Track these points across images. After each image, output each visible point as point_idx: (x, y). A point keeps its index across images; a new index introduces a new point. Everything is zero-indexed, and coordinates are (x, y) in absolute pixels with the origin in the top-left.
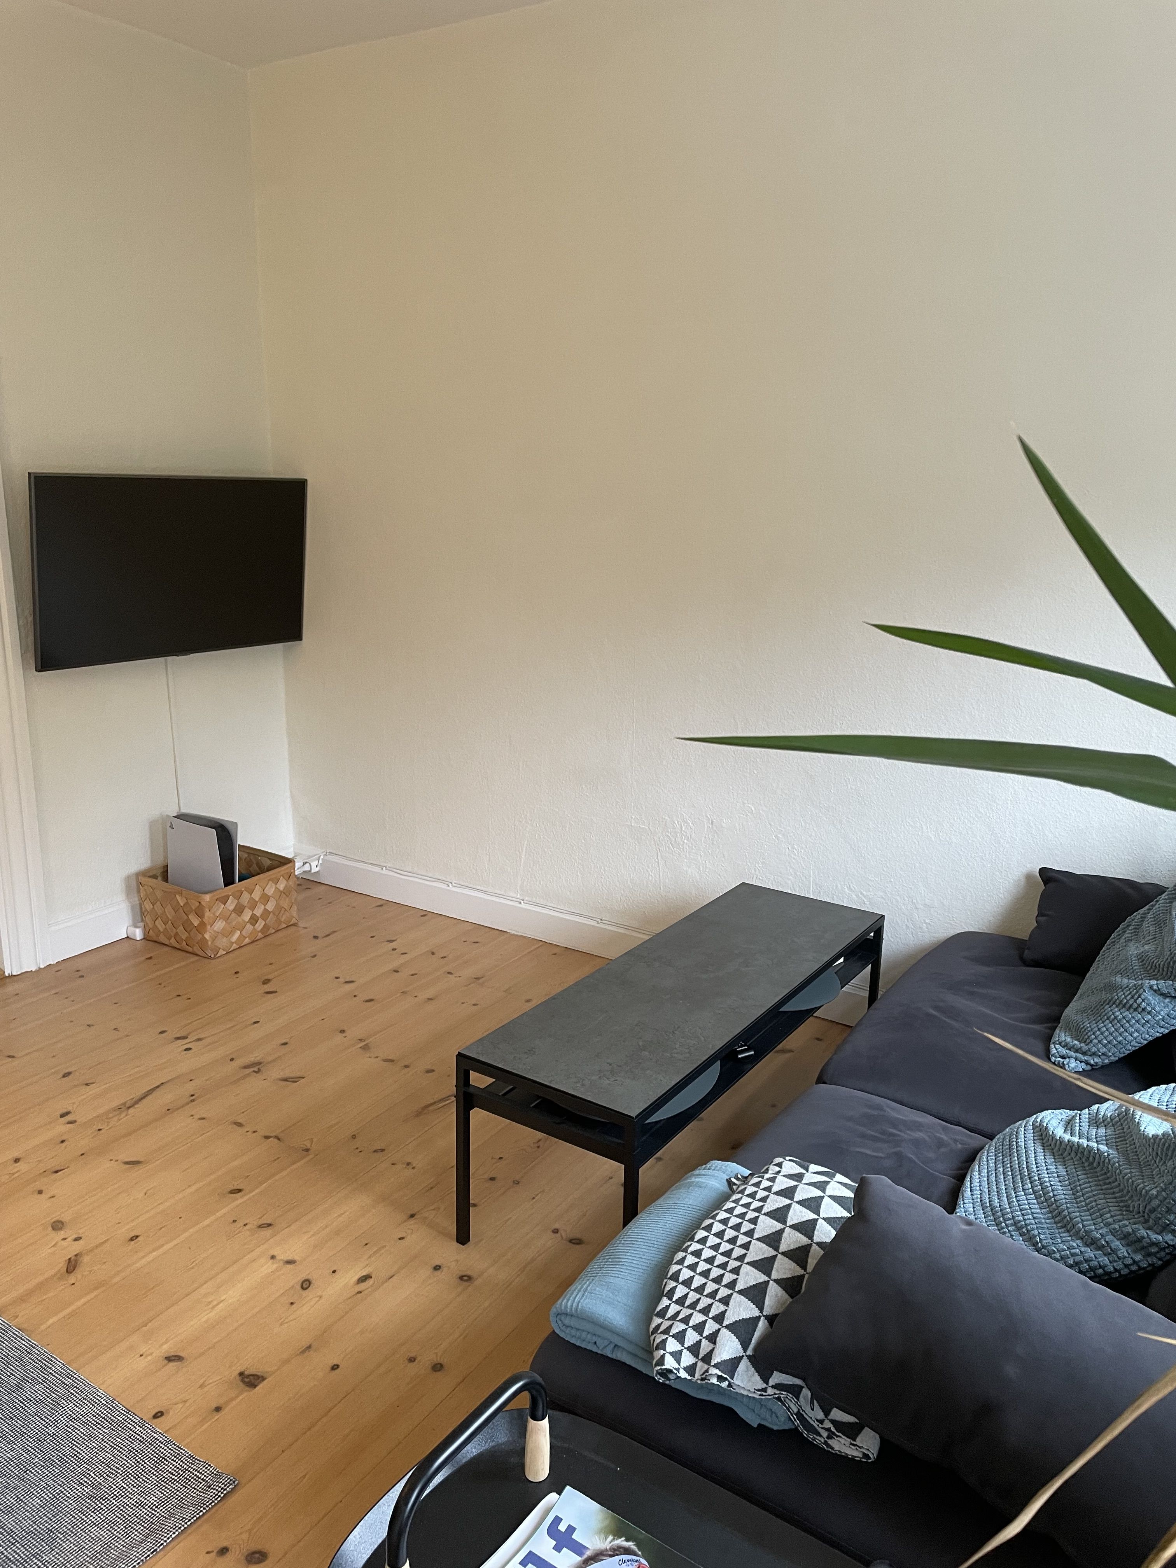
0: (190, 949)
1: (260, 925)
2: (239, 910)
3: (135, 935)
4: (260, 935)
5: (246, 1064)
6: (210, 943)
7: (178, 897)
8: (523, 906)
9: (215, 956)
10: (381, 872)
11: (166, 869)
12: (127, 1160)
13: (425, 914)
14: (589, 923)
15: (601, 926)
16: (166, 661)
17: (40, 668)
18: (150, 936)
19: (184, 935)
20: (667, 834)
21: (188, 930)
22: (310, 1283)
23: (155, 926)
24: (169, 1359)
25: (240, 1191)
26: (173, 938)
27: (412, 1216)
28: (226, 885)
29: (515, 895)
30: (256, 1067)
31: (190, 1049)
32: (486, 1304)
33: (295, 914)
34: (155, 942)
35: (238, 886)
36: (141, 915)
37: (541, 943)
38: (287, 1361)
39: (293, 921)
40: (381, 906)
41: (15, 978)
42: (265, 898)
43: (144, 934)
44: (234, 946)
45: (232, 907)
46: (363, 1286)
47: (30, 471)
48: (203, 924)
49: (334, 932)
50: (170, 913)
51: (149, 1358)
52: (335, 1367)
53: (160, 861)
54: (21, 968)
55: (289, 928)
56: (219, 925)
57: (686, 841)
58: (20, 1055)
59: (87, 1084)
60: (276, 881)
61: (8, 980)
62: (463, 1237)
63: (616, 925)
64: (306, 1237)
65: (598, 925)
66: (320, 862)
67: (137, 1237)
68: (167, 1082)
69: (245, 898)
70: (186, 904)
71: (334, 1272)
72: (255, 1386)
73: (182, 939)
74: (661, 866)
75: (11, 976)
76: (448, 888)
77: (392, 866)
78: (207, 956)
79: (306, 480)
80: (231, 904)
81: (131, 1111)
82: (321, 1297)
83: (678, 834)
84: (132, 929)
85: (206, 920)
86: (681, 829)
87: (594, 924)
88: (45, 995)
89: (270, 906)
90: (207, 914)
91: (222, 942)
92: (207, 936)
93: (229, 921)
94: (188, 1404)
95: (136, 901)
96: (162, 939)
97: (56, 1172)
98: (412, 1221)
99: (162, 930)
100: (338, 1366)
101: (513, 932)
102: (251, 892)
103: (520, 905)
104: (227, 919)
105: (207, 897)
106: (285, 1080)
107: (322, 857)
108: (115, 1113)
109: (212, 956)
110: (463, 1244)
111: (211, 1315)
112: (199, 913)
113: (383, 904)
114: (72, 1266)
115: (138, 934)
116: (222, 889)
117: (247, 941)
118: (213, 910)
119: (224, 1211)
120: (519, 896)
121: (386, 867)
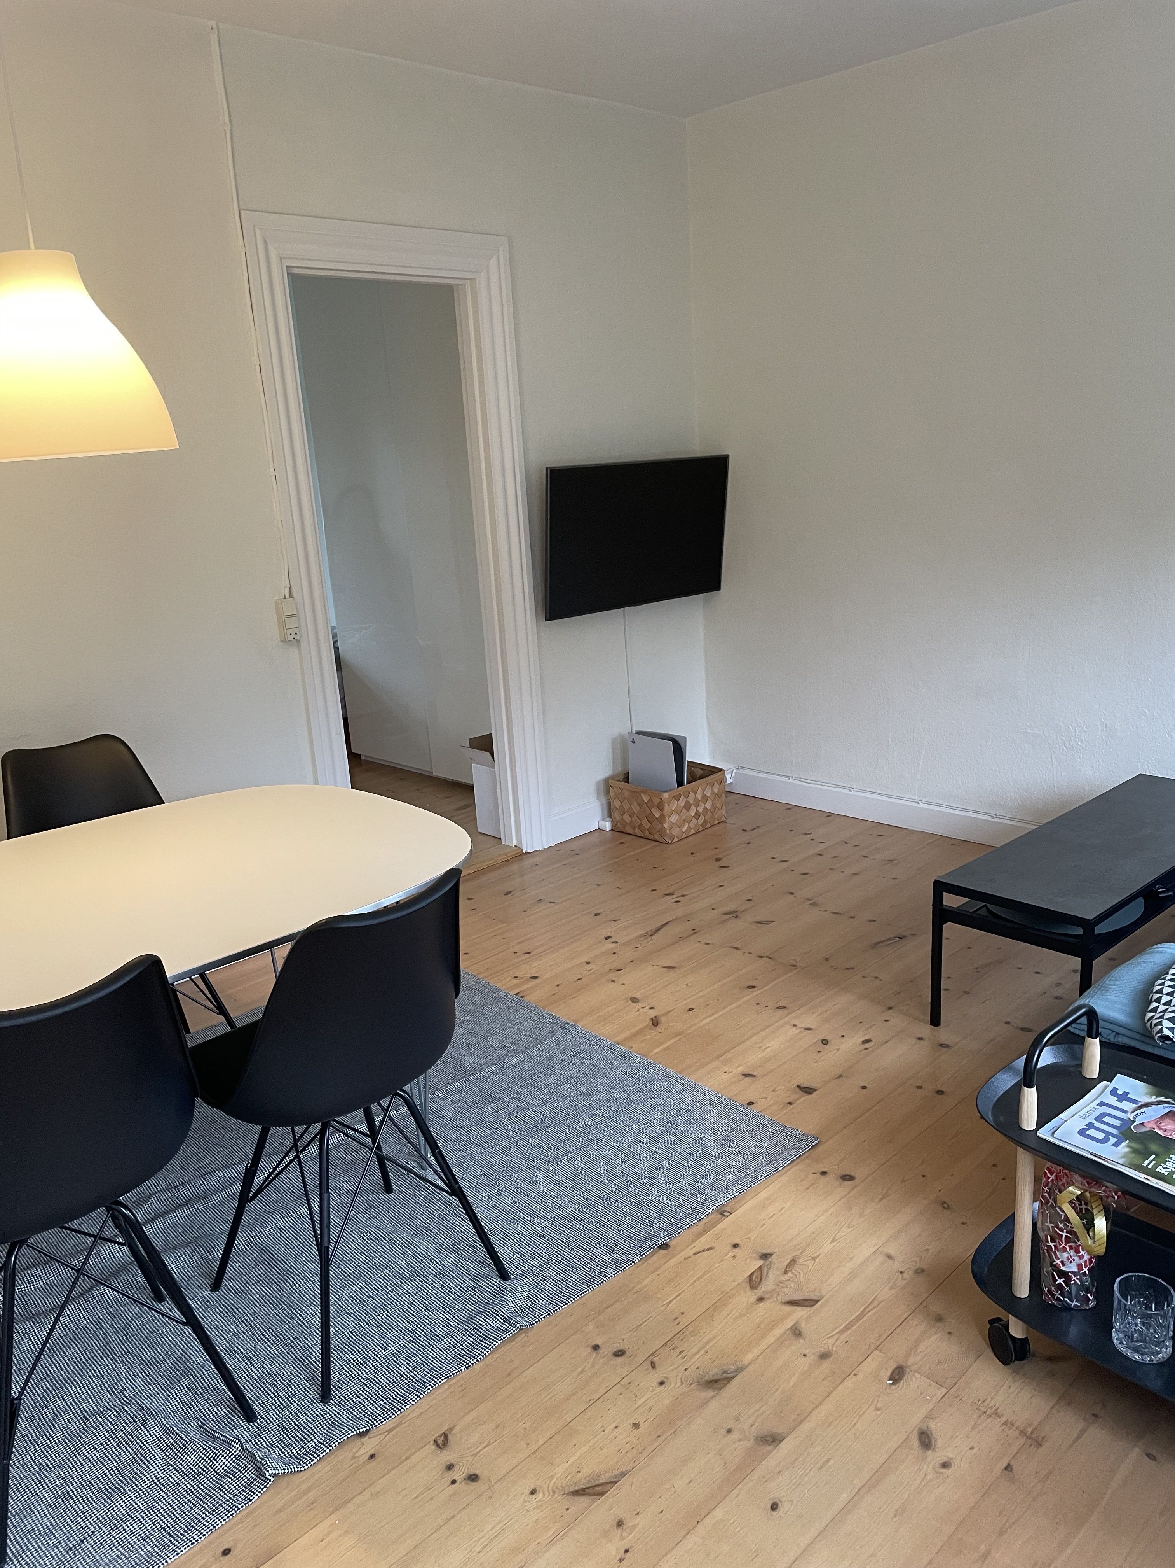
0: (651, 837)
1: (701, 820)
2: (688, 807)
3: (605, 827)
4: (701, 828)
5: (725, 912)
6: (668, 831)
7: (643, 795)
8: (921, 805)
9: (672, 841)
10: (789, 781)
11: (626, 776)
12: (664, 966)
13: (829, 815)
14: (985, 818)
15: (996, 820)
16: (624, 611)
17: (548, 617)
18: (617, 828)
19: (647, 825)
20: (1062, 737)
21: (651, 821)
22: (828, 1042)
23: (624, 820)
24: (745, 1075)
25: (754, 987)
26: (637, 828)
27: (890, 1008)
28: (678, 787)
29: (913, 797)
30: (734, 914)
31: (679, 901)
32: (964, 1062)
33: (724, 813)
34: (623, 832)
35: (686, 787)
36: (610, 811)
37: (938, 837)
38: (829, 1081)
39: (724, 819)
40: (789, 809)
41: (529, 855)
42: (705, 799)
43: (612, 826)
44: (685, 835)
45: (682, 805)
46: (866, 1046)
47: (547, 466)
48: (663, 816)
49: (758, 827)
50: (636, 808)
51: (731, 1074)
52: (864, 1087)
53: (619, 769)
54: (533, 848)
55: (720, 824)
56: (674, 818)
57: (1080, 743)
58: (558, 901)
59: (614, 921)
60: (712, 786)
61: (525, 856)
62: (935, 1021)
63: (1011, 819)
64: (814, 1016)
65: (993, 820)
66: (733, 775)
67: (693, 1009)
68: (672, 921)
69: (691, 799)
70: (650, 800)
71: (843, 1036)
72: (811, 1094)
73: (645, 829)
74: (1055, 766)
75: (527, 853)
76: (850, 793)
77: (798, 776)
78: (665, 842)
79: (729, 455)
80: (682, 802)
81: (653, 937)
82: (838, 1050)
83: (1072, 738)
84: (602, 823)
85: (665, 812)
86: (1075, 732)
87: (990, 819)
88: (557, 865)
89: (708, 805)
90: (666, 808)
91: (676, 832)
92: (666, 826)
93: (680, 815)
94: (768, 1100)
95: (604, 801)
96: (628, 829)
97: (619, 970)
98: (890, 1011)
99: (628, 822)
100: (866, 1087)
101: (910, 828)
102: (695, 793)
103: (918, 805)
104: (679, 813)
105: (666, 795)
106: (760, 923)
107: (735, 771)
108: (642, 938)
109: (670, 842)
110: (936, 1026)
111: (764, 1054)
112: (660, 807)
113: (791, 808)
114: (655, 1022)
115: (608, 826)
116: (675, 789)
117: (693, 832)
118: (671, 805)
119: (748, 998)
120: (916, 798)
121: (792, 777)
